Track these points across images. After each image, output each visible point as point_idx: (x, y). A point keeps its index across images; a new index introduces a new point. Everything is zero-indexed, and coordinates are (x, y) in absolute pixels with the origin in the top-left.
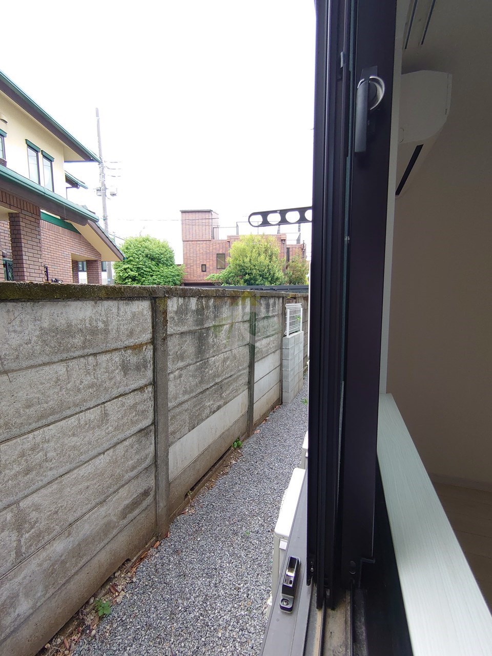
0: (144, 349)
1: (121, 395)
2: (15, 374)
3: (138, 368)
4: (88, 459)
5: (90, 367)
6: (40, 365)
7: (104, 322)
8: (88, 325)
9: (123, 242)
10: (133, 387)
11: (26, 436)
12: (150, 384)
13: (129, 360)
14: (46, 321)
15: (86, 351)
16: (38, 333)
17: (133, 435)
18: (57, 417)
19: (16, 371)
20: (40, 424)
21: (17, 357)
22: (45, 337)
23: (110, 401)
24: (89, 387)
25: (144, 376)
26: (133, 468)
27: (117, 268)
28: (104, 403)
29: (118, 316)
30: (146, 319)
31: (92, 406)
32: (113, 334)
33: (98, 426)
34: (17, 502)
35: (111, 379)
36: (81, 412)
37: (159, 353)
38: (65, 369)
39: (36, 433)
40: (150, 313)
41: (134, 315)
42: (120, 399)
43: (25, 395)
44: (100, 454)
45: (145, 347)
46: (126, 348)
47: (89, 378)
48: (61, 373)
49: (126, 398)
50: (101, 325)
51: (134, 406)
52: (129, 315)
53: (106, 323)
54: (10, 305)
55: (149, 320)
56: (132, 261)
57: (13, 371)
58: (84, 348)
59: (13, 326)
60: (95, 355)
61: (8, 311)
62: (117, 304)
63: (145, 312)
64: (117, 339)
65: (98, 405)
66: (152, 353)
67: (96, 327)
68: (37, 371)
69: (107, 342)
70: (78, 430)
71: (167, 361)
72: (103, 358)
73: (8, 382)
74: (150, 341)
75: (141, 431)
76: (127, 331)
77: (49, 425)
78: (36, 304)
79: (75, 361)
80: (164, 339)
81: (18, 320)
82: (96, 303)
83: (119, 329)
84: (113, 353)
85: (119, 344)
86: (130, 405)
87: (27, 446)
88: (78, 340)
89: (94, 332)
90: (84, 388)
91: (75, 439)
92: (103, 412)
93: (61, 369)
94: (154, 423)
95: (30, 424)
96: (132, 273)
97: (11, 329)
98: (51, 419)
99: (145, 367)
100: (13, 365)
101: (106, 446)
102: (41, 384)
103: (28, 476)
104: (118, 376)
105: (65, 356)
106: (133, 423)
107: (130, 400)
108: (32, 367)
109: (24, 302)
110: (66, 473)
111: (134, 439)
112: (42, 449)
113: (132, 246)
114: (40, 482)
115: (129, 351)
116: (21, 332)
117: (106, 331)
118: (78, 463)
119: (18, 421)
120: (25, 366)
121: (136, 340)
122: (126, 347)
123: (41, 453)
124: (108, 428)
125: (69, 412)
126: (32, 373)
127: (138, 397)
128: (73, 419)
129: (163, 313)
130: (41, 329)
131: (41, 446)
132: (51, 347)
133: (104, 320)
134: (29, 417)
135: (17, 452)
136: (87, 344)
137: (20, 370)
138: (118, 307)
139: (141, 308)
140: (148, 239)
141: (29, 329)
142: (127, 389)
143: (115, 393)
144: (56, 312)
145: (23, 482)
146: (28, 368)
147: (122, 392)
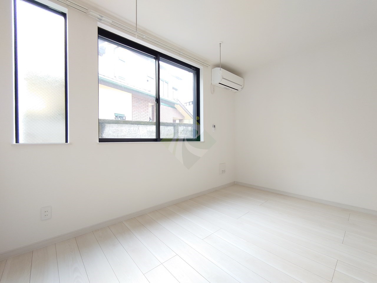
22: (148, 133)
41: (168, 130)
130: (147, 131)
139: (171, 128)
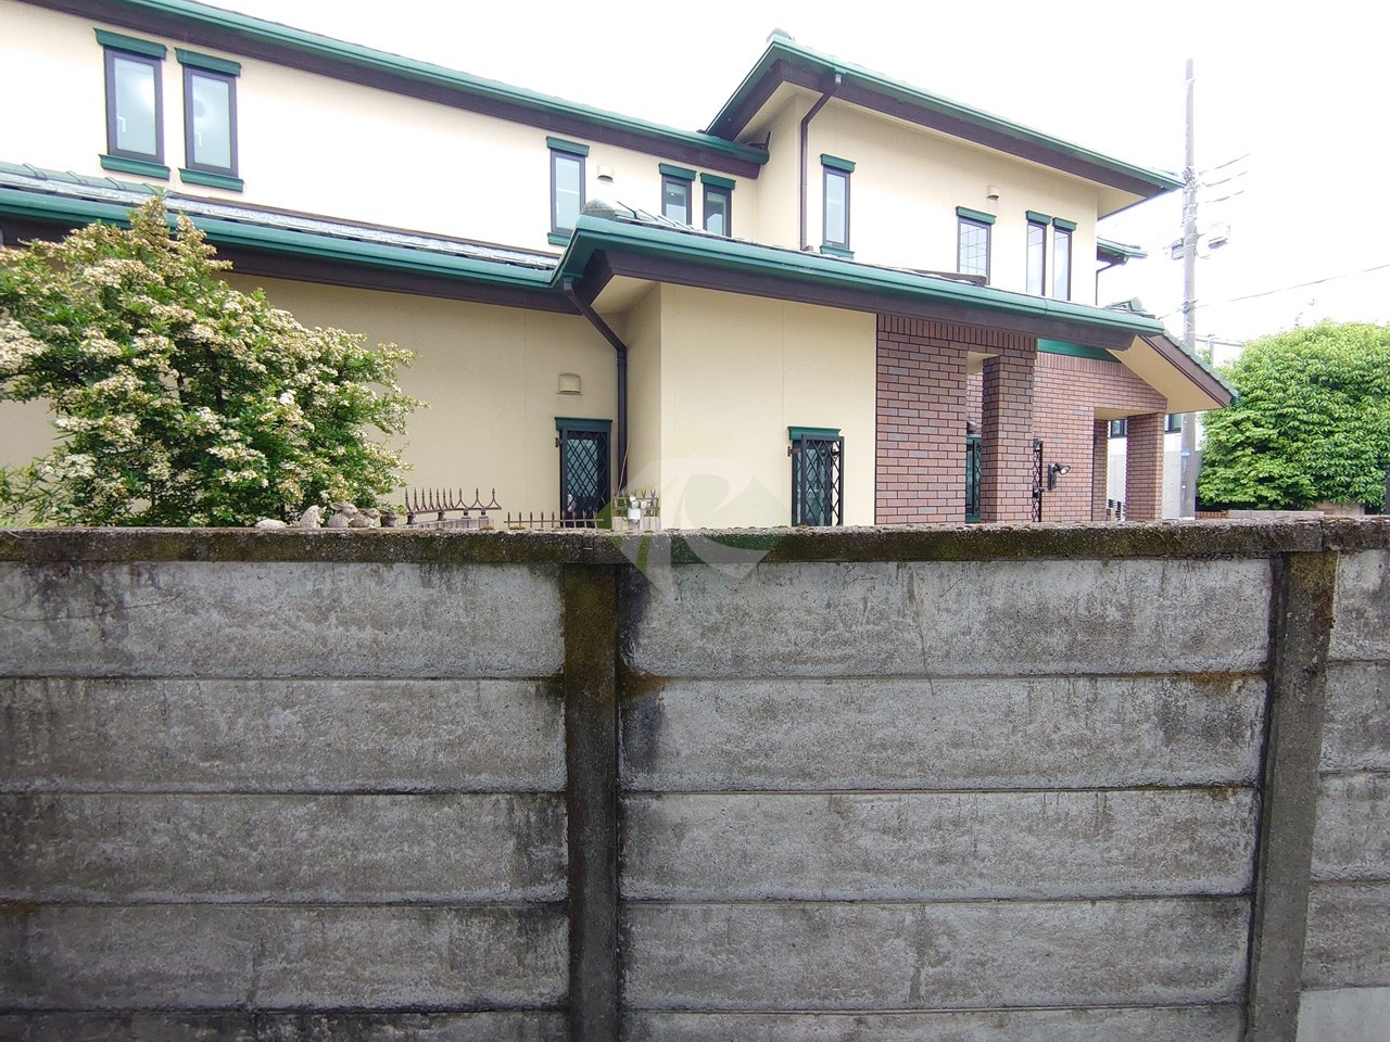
0: (1235, 688)
1: (1150, 786)
2: (941, 683)
3: (1209, 732)
4: (1054, 895)
5: (1079, 702)
6: (981, 676)
7: (1121, 607)
8: (1082, 611)
9: (1236, 354)
10: (1189, 776)
11: (947, 796)
12: (1246, 785)
13: (1185, 707)
14: (999, 596)
15: (1074, 666)
16: (983, 617)
17: (1176, 896)
18: (1000, 781)
19: (943, 677)
20: (970, 783)
21: (947, 655)
22: (995, 626)
23: (1120, 789)
24: (1073, 744)
25: (1229, 760)
26: (1169, 980)
27: (1212, 423)
28: (1104, 789)
29: (1159, 596)
30: (1250, 609)
31: (1074, 786)
32: (1144, 636)
33: (1085, 836)
34: (923, 903)
35: (1128, 740)
36: (1051, 789)
37: (1288, 709)
38: (1026, 694)
39: (964, 797)
40: (1266, 594)
42: (1148, 794)
43: (952, 722)
44: (1083, 899)
45: (1236, 684)
46: (1177, 676)
47: (1074, 724)
48: (1017, 699)
49: (1167, 797)
50: (1113, 614)
51: (1188, 826)
52: (1195, 595)
53: (1127, 611)
54: (945, 565)
55: (1261, 612)
56: (1262, 399)
57: (939, 676)
58: (1068, 658)
59: (946, 601)
60: (1093, 677)
61: (941, 576)
62: (1160, 568)
63: (1248, 591)
64: (1152, 651)
65: (1090, 789)
66: (1261, 703)
67: (1102, 617)
68: (976, 687)
69: (1126, 654)
70: (1041, 826)
71: (1316, 735)
72: (1112, 689)
73: (929, 694)
74: (1257, 668)
75: (1203, 897)
76: (1184, 633)
77: (985, 791)
78: (986, 565)
79: (1047, 682)
80: (1314, 673)
81: (954, 591)
82: (1106, 565)
83: (1160, 628)
84: (1140, 682)
85: (1157, 663)
86: (1175, 819)
87: (947, 814)
88: (1057, 640)
89: (1095, 626)
90: (1061, 742)
91: (1031, 839)
92: (1101, 811)
93: (1018, 691)
94: (1250, 893)
95: (955, 777)
96: (1258, 433)
97: (943, 606)
98: (990, 781)
99: (1235, 736)
100: (940, 668)
101: (1100, 888)
102: (981, 710)
103: (943, 867)
104: (1150, 738)
105: (1028, 667)
106: (1181, 867)
107: (1179, 806)
108: (968, 676)
109: (967, 560)
110: (1008, 899)
111: (1180, 908)
112: (970, 831)
113: (1266, 359)
114: (961, 890)
115: (1184, 684)
116: (956, 613)
117: (1126, 629)
118: (1035, 891)
119: (939, 764)
120: (956, 672)
121: (1210, 661)
122: (1177, 674)
123: (966, 837)
124: (1108, 850)
125: (1024, 781)
126: (965, 687)
127: (1203, 807)
128: (1031, 798)
129: (1316, 597)
130: (990, 610)
131: (969, 824)
132: (1003, 646)
133: (1123, 602)
134: (955, 765)
135: (930, 817)
136: (1076, 651)
137: (948, 677)
138: (1164, 575)
139: (1233, 578)
140: (1324, 332)
141: (970, 609)
142: (1171, 777)
143: (1136, 775)
144: (1019, 581)
145: (934, 874)
146: (962, 676)
147: (1155, 779)
